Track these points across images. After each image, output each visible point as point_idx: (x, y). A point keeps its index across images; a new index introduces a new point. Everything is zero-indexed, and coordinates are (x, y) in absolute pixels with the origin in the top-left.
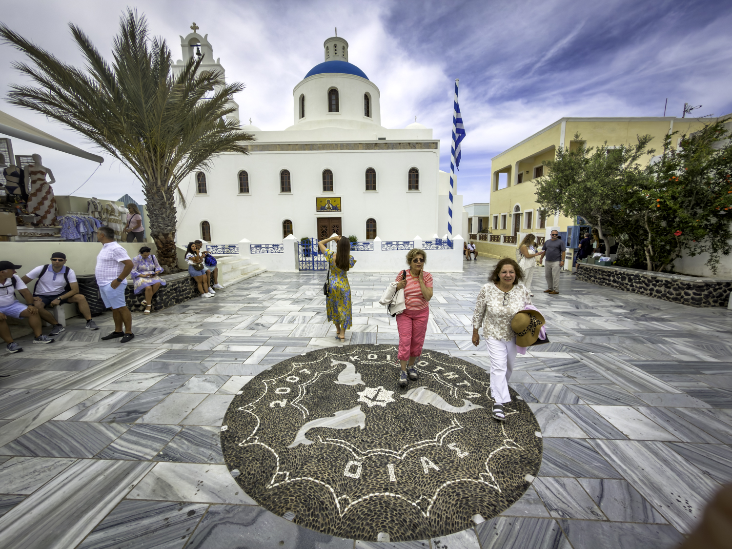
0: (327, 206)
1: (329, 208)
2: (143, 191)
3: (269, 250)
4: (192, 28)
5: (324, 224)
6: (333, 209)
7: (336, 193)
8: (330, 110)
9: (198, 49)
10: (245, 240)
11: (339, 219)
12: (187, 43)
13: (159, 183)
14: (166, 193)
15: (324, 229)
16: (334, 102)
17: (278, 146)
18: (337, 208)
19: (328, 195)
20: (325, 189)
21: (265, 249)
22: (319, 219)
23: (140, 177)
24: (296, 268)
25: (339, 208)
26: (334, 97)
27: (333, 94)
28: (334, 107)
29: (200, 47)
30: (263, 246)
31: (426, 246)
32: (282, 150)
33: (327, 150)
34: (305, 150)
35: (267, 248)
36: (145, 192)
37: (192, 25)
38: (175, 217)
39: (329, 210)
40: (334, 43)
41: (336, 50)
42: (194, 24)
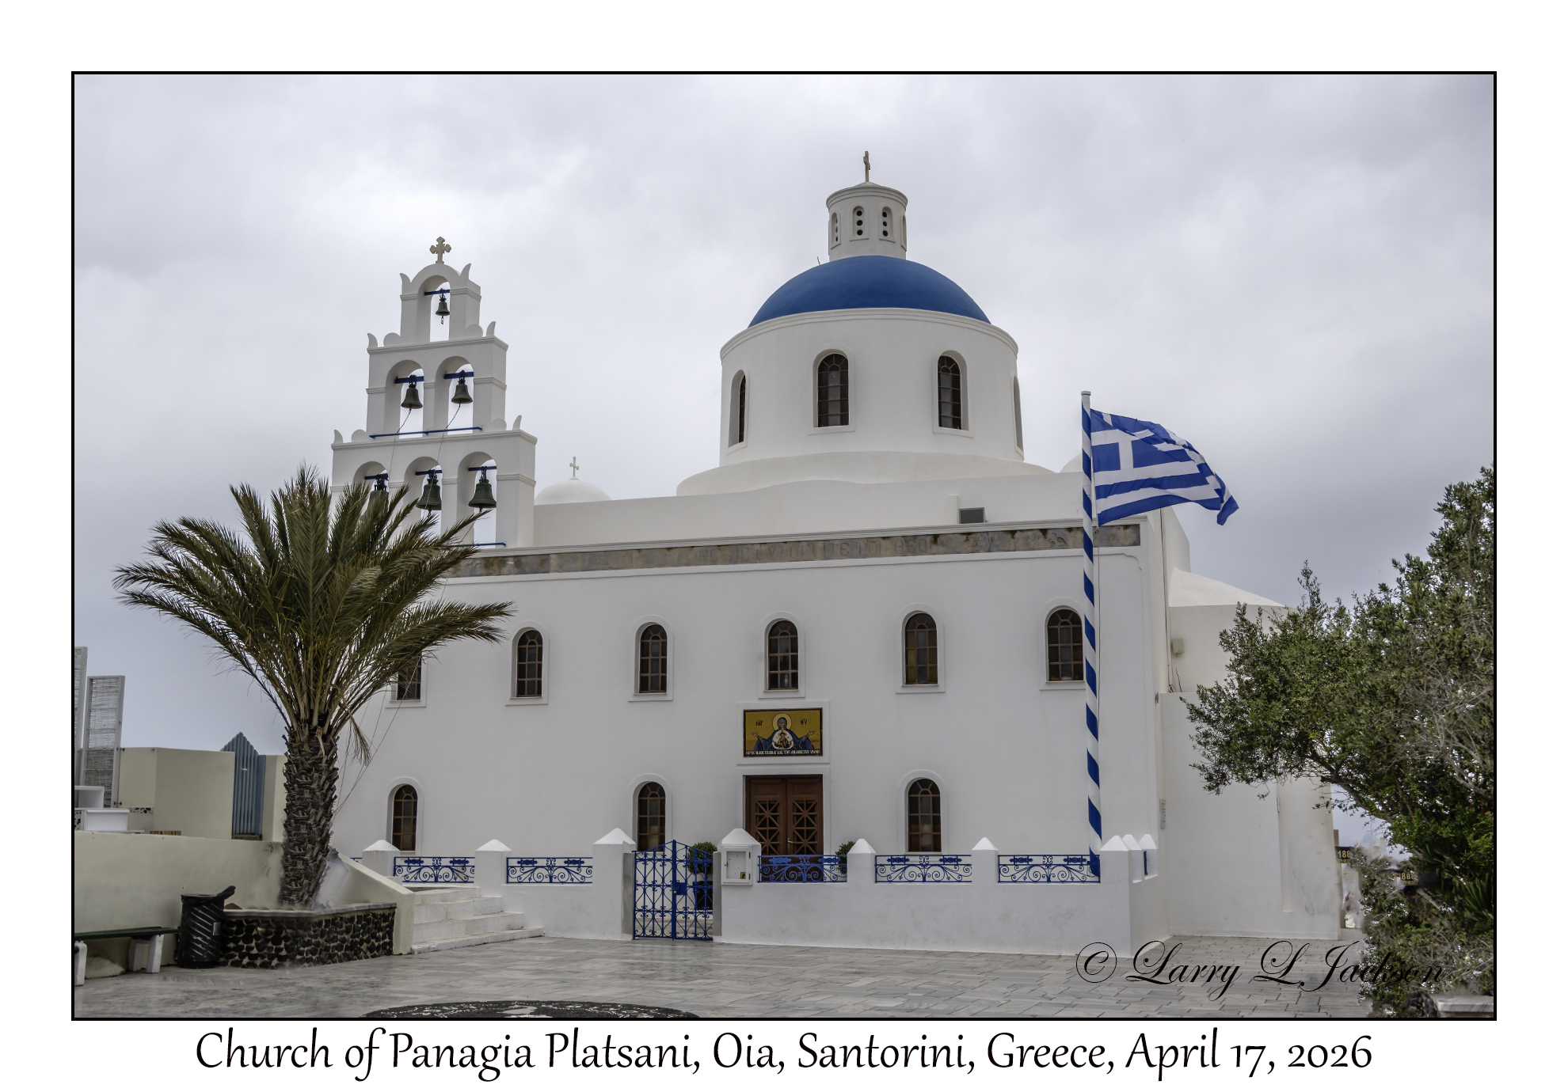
0: (776, 739)
1: (784, 744)
2: (284, 737)
3: (556, 873)
4: (433, 250)
5: (768, 798)
6: (796, 748)
7: (804, 697)
8: (823, 420)
9: (443, 300)
10: (495, 846)
11: (817, 780)
12: (416, 291)
13: (315, 722)
14: (324, 738)
15: (768, 814)
16: (834, 395)
17: (635, 554)
18: (809, 745)
19: (783, 700)
20: (774, 683)
21: (544, 872)
22: (751, 782)
23: (284, 710)
24: (625, 931)
25: (816, 745)
26: (834, 378)
27: (834, 369)
28: (833, 409)
29: (447, 296)
30: (541, 863)
31: (1012, 870)
32: (648, 564)
33: (782, 560)
34: (714, 562)
35: (550, 867)
36: (288, 738)
37: (436, 244)
38: (334, 789)
39: (785, 750)
40: (855, 203)
41: (860, 223)
42: (441, 240)
